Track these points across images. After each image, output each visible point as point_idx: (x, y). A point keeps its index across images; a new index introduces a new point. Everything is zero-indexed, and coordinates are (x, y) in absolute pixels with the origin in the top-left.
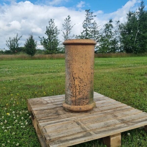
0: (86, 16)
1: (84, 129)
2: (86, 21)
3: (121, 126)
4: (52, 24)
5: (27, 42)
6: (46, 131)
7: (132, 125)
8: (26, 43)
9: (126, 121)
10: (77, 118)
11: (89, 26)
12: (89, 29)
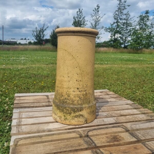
0: (118, 5)
2: (118, 11)
4: (80, 14)
11: (121, 17)
12: (121, 20)
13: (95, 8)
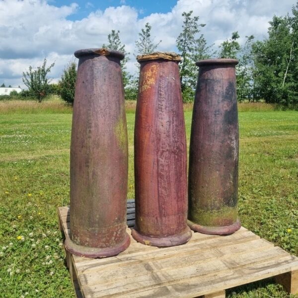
0: (184, 25)
1: (158, 279)
2: (184, 35)
3: (227, 276)
4: (116, 41)
5: (64, 77)
6: (86, 281)
7: (249, 274)
8: (63, 79)
9: (238, 265)
10: (147, 254)
11: (190, 46)
12: (190, 51)
13: (143, 30)
